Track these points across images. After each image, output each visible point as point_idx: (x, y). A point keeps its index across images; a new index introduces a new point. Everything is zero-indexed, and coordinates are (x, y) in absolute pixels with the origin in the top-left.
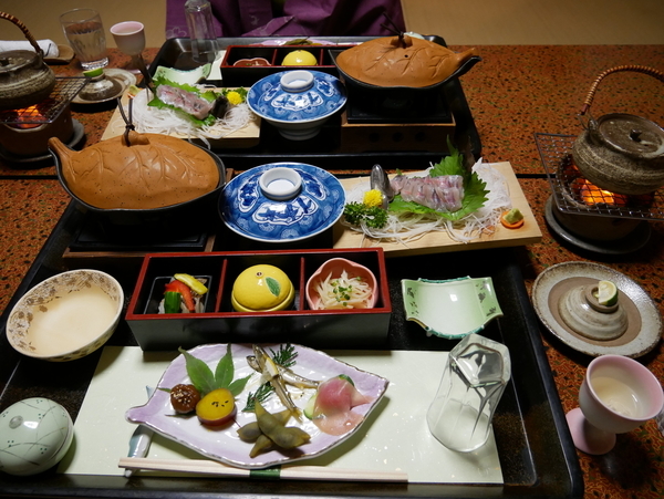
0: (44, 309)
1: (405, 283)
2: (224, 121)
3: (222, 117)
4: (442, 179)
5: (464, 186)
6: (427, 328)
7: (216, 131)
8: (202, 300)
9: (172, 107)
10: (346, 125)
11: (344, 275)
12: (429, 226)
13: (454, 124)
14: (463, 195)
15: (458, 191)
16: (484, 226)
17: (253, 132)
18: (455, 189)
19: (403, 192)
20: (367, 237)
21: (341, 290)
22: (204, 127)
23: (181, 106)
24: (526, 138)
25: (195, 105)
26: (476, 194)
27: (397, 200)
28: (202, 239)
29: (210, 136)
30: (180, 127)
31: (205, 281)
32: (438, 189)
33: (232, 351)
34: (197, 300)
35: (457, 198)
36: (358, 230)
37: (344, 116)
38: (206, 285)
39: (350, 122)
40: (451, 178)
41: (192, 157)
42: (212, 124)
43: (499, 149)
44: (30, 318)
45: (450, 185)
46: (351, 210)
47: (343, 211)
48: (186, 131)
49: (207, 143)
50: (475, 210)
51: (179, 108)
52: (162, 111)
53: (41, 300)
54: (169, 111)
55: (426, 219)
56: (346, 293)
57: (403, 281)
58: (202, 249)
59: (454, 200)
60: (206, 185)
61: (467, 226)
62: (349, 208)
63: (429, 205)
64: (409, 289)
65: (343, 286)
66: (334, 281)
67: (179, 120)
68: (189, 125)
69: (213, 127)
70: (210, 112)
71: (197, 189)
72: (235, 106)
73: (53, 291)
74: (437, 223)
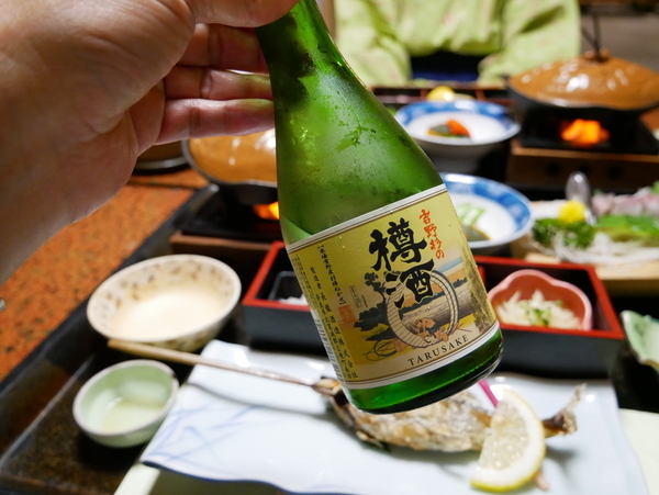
0: (136, 298)
21: (537, 311)
44: (119, 303)
53: (135, 286)
56: (544, 315)
57: (627, 313)
66: (522, 302)
73: (151, 279)
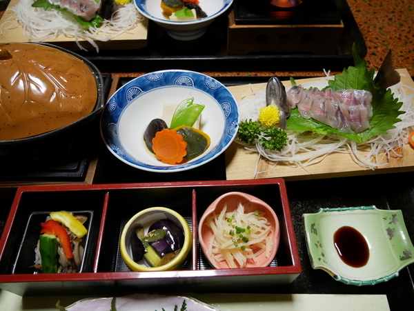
1: (307, 217)
2: (111, 22)
3: (109, 18)
4: (346, 93)
5: (372, 103)
6: (336, 276)
7: (104, 33)
8: (82, 243)
9: (58, 7)
10: (234, 26)
11: (241, 208)
12: (331, 147)
13: (342, 26)
14: (371, 114)
15: (366, 110)
16: (391, 148)
17: (141, 34)
18: (362, 108)
19: (301, 107)
20: (262, 157)
21: (239, 231)
22: (91, 28)
23: (67, 6)
24: (403, 38)
25: (81, 5)
26: (387, 113)
27: (293, 115)
28: (82, 167)
29: (98, 38)
30: (67, 29)
31: (85, 219)
32: (343, 106)
33: (117, 307)
34: (76, 244)
35: (364, 117)
36: (252, 150)
37: (231, 16)
38: (86, 225)
39: (237, 23)
40: (356, 93)
41: (63, 73)
42: (100, 25)
43: (379, 49)
45: (356, 102)
46: (245, 129)
47: (237, 130)
48: (73, 33)
49: (95, 45)
50: (384, 132)
51: (65, 9)
52: (49, 13)
54: (55, 12)
55: (327, 139)
56: (244, 234)
57: (306, 216)
58: (82, 179)
59: (360, 120)
60: (80, 108)
61: (374, 148)
62: (244, 126)
63: (331, 123)
64: (313, 225)
65: (240, 225)
66: (229, 215)
67: (66, 21)
68: (76, 27)
69: (102, 29)
70: (97, 13)
71: (71, 114)
72: (123, 6)
74: (340, 144)
